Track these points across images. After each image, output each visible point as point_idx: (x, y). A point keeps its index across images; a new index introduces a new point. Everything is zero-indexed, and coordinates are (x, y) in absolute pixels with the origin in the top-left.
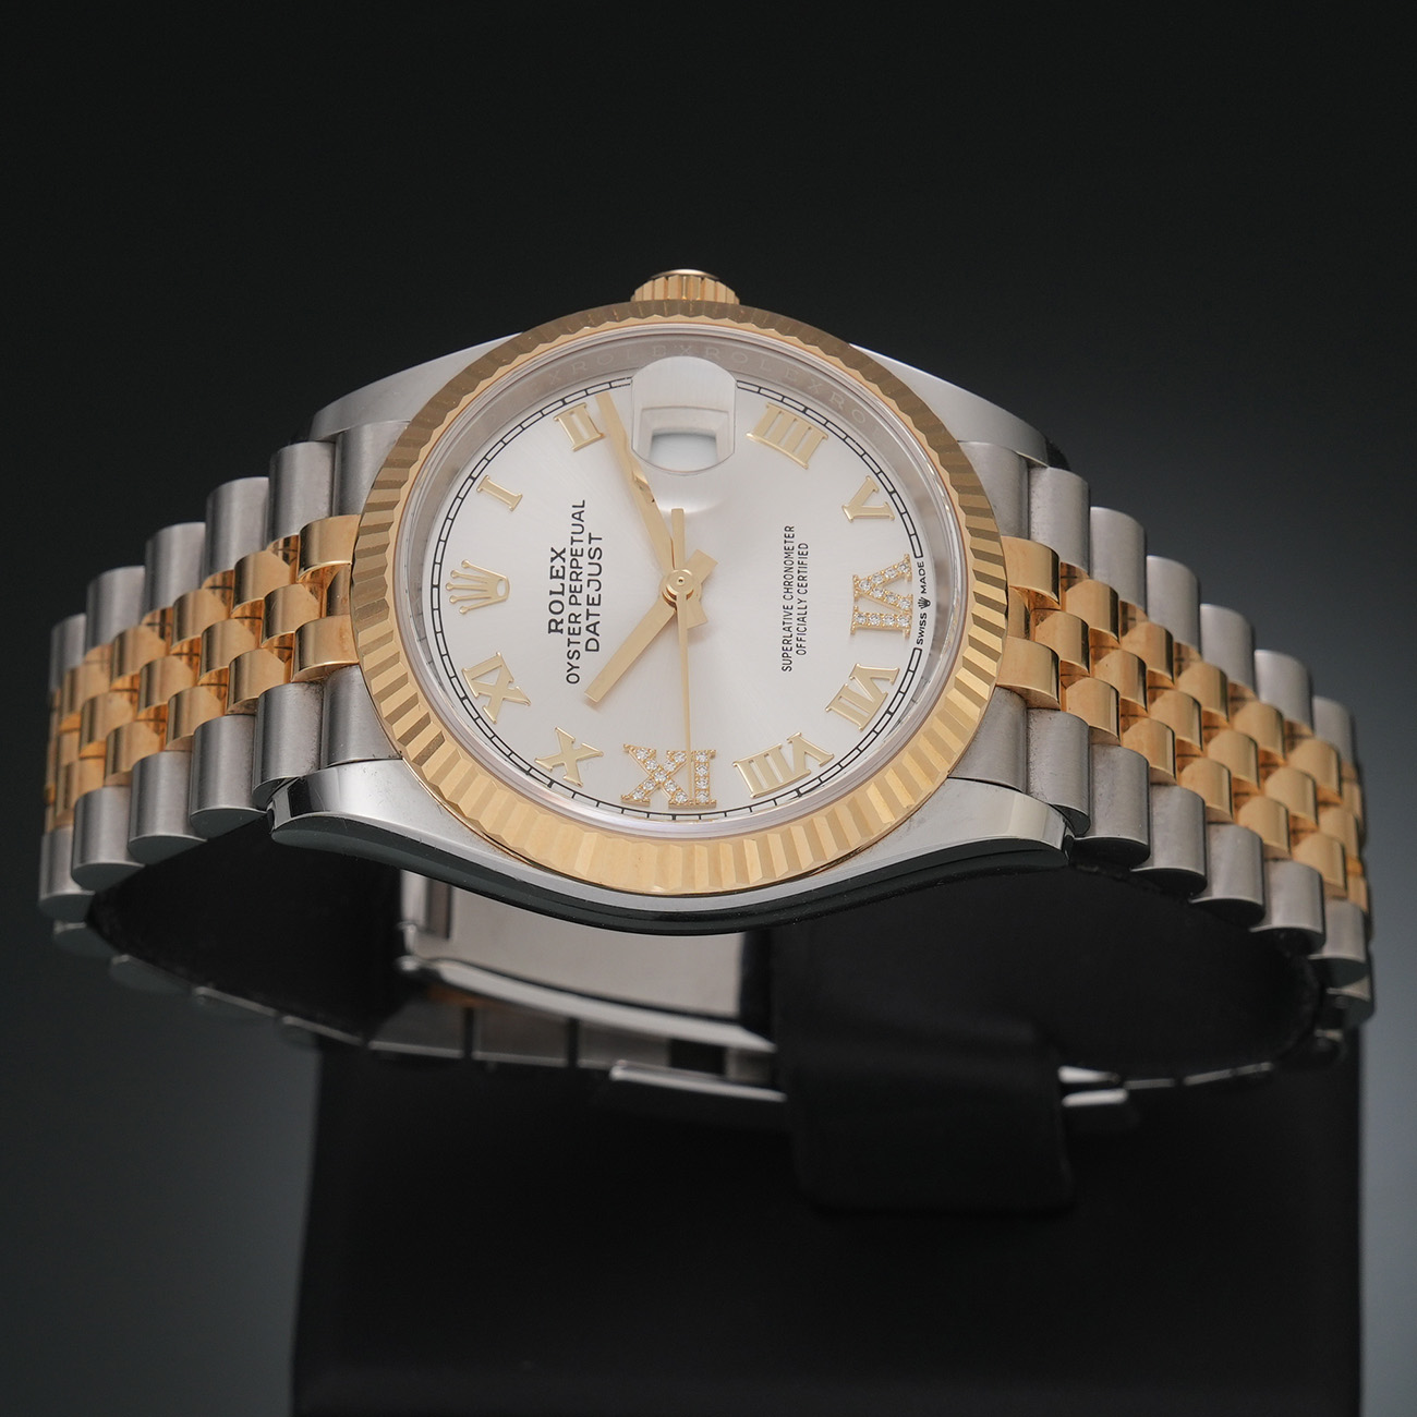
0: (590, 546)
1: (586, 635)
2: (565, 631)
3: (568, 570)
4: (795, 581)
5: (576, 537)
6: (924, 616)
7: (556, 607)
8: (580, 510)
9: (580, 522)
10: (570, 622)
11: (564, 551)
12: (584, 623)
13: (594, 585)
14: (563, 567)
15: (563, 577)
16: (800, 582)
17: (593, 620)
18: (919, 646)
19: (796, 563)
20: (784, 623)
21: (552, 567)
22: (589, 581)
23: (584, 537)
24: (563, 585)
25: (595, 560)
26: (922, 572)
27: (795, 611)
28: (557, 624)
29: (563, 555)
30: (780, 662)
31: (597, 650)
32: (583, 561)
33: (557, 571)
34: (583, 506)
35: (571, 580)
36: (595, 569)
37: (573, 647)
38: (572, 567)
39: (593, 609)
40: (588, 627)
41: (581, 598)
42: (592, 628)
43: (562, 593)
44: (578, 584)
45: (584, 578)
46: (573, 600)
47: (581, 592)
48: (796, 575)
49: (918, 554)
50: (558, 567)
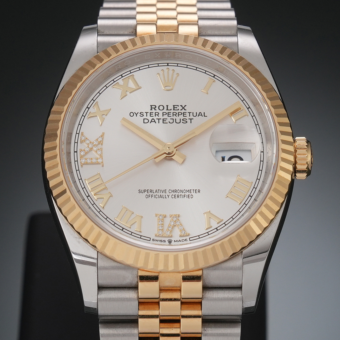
0: (188, 119)
1: (150, 119)
2: (151, 111)
3: (177, 112)
4: (177, 194)
5: (191, 114)
6: (165, 241)
7: (161, 108)
8: (203, 115)
9: (198, 115)
10: (155, 113)
11: (185, 110)
12: (155, 118)
13: (171, 121)
14: (178, 110)
15: (174, 110)
16: (176, 196)
17: (157, 121)
18: (151, 240)
19: (185, 194)
20: (159, 190)
21: (178, 106)
22: (173, 119)
23: (192, 117)
24: (171, 110)
25: (182, 121)
26: (183, 240)
27: (164, 194)
28: (155, 108)
29: (183, 109)
30: (142, 189)
31: (144, 123)
32: (181, 117)
33: (177, 108)
34: (204, 116)
35: (173, 113)
36: (178, 121)
37: (145, 114)
38: (178, 113)
39: (161, 121)
40: (154, 119)
41: (166, 117)
42: (153, 120)
43: (167, 110)
44: (172, 115)
45: (174, 117)
46: (164, 114)
47: (168, 116)
48: (179, 194)
49: (191, 239)
50: (178, 108)
